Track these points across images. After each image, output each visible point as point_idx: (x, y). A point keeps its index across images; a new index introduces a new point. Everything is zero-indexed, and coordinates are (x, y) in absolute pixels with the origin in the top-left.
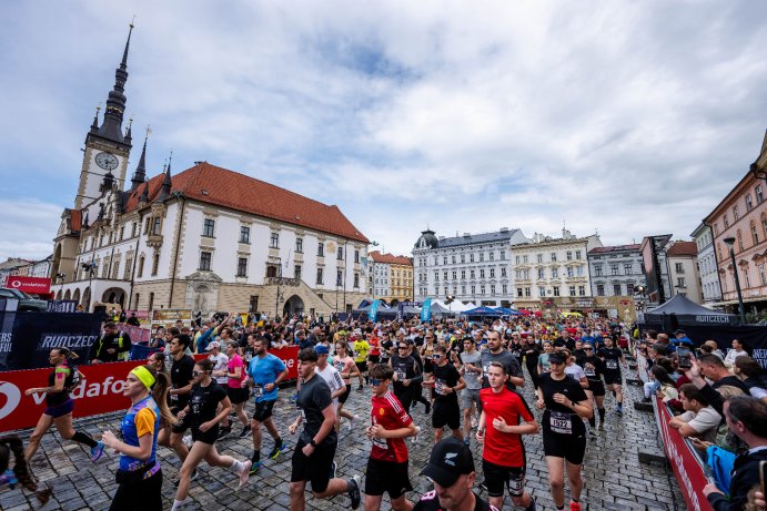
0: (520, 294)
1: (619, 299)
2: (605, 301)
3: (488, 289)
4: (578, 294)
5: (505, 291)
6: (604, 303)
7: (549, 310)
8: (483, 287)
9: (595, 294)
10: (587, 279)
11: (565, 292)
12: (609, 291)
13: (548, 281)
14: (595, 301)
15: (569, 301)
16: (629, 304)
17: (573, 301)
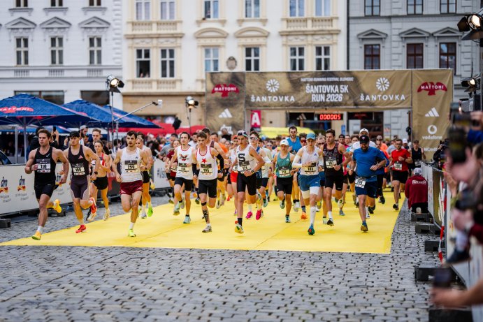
0: (144, 68)
1: (418, 78)
2: (382, 84)
3: (39, 51)
4: (310, 66)
5: (95, 56)
6: (378, 91)
7: (226, 114)
8: (22, 42)
9: (358, 65)
10: (341, 25)
11: (275, 60)
12: (394, 57)
13: (231, 28)
14: (355, 86)
15: (286, 85)
16: (440, 93)
17: (296, 85)
